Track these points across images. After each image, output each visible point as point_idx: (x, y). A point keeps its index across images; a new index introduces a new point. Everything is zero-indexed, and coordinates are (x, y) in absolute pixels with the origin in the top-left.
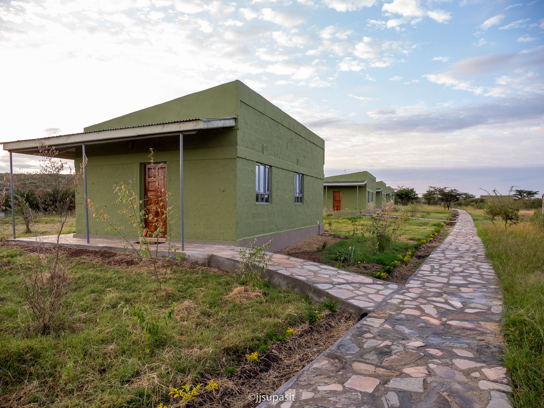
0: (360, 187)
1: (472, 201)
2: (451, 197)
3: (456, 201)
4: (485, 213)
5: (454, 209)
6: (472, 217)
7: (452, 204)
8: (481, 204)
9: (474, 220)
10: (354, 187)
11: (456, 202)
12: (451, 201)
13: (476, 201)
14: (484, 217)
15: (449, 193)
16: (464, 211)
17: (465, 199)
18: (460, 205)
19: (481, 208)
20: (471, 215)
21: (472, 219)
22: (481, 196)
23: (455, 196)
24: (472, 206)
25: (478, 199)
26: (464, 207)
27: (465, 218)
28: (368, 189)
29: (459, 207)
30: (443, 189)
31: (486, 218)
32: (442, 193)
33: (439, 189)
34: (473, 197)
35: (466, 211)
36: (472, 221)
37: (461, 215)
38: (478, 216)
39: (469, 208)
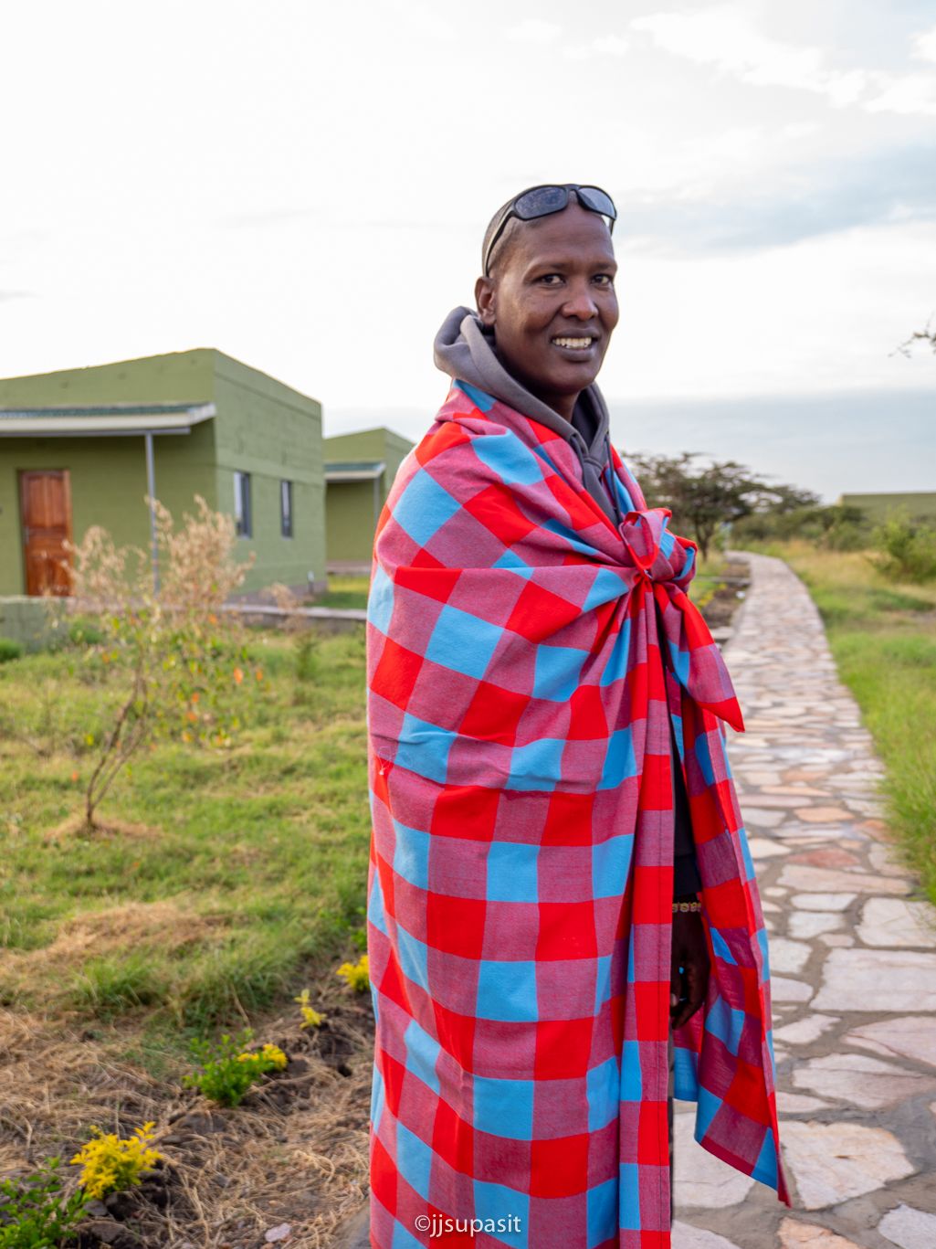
0: (167, 442)
1: (811, 518)
2: (716, 500)
3: (736, 518)
4: (873, 571)
5: (731, 554)
6: (814, 598)
7: (723, 529)
8: (847, 529)
9: (825, 615)
10: (127, 444)
11: (743, 523)
12: (714, 518)
13: (827, 518)
14: (874, 592)
15: (703, 478)
16: (777, 565)
17: (779, 510)
18: (759, 534)
19: (847, 546)
20: (809, 584)
21: (812, 608)
22: (846, 497)
23: (733, 497)
24: (810, 536)
25: (834, 509)
26: (777, 545)
27: (776, 608)
28: (224, 455)
29: (755, 544)
30: (676, 463)
31: (880, 598)
32: (671, 479)
33: (660, 465)
34: (811, 502)
35: (784, 559)
36: (816, 623)
37: (756, 590)
38: (844, 591)
39: (797, 546)
